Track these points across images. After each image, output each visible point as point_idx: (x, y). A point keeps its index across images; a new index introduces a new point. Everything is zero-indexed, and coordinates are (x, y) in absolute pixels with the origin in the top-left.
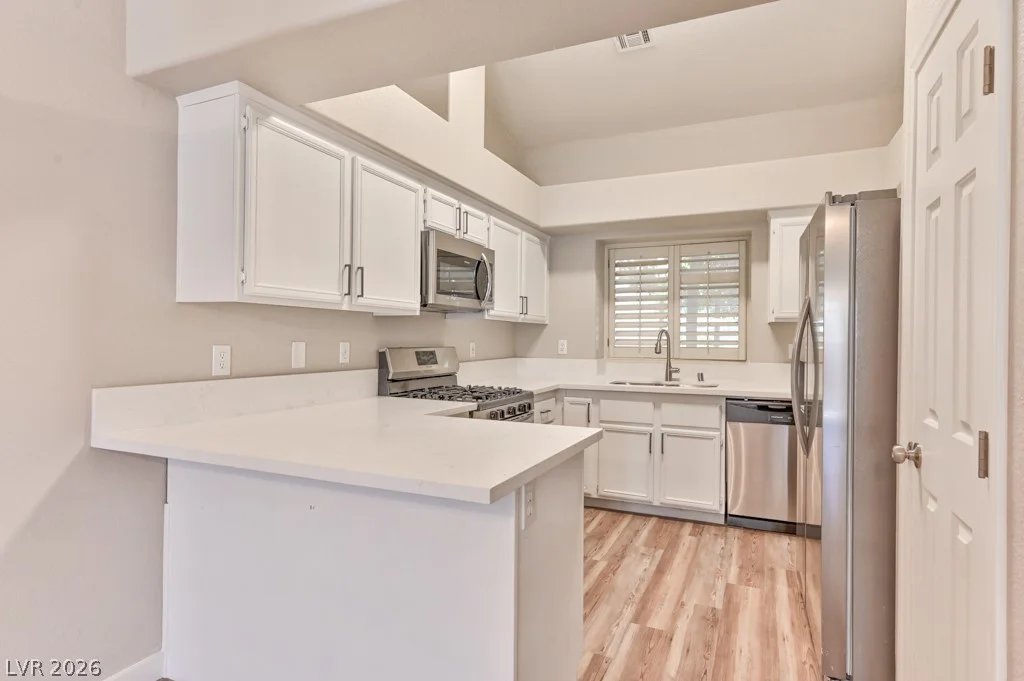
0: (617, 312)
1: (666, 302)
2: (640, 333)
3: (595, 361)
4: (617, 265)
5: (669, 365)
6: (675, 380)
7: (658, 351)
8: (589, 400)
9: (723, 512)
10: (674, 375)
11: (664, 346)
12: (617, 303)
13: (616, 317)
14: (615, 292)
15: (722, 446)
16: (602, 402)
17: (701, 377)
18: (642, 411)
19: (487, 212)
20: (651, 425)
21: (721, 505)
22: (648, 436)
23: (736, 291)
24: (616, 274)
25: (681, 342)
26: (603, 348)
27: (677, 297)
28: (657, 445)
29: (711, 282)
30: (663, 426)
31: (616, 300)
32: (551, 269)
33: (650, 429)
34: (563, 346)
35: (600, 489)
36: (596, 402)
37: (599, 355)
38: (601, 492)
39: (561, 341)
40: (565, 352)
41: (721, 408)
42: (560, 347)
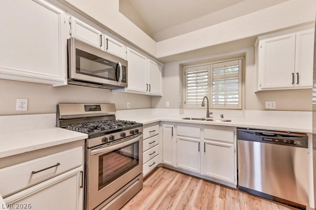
0: (188, 91)
1: (207, 87)
2: (197, 99)
3: (179, 110)
4: (188, 74)
5: (208, 111)
6: (211, 117)
7: (203, 105)
8: (173, 126)
9: (236, 184)
10: (210, 115)
11: (206, 103)
12: (188, 88)
13: (188, 93)
14: (187, 84)
15: (235, 151)
16: (178, 127)
17: (222, 116)
18: (196, 131)
19: (125, 45)
20: (199, 138)
21: (235, 180)
22: (198, 143)
23: (237, 81)
24: (188, 77)
25: (213, 102)
26: (182, 105)
27: (211, 84)
28: (202, 147)
29: (226, 78)
30: (205, 139)
31: (188, 87)
32: (163, 76)
33: (199, 140)
34: (168, 104)
35: (177, 164)
36: (176, 127)
37: (181, 107)
38: (178, 166)
39: (167, 102)
40: (168, 106)
41: (234, 132)
42: (166, 104)
